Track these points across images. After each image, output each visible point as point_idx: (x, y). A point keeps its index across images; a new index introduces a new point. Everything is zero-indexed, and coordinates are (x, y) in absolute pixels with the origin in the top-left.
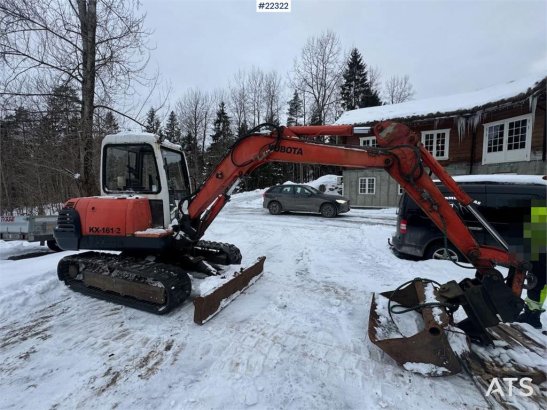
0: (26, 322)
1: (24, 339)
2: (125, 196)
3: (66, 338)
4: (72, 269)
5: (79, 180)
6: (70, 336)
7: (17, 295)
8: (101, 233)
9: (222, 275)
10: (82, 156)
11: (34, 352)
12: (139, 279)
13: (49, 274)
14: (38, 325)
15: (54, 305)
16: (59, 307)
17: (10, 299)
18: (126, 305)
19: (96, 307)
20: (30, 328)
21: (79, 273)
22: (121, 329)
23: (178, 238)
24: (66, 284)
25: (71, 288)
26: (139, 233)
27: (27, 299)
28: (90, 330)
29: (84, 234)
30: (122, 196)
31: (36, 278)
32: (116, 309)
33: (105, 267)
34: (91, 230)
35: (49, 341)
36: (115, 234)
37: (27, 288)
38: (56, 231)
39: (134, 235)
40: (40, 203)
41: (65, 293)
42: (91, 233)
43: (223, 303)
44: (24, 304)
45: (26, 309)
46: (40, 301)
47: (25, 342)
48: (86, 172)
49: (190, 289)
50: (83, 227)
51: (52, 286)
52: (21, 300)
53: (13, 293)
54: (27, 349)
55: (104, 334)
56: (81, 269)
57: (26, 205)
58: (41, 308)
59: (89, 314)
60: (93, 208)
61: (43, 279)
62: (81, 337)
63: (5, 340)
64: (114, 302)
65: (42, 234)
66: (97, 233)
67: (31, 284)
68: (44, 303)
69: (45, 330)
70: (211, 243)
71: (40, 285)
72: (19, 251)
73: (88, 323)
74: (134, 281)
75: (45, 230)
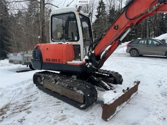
0: (21, 103)
1: (21, 111)
2: (62, 42)
3: (37, 115)
4: (39, 79)
5: (40, 39)
6: (39, 114)
7: (18, 89)
8: (51, 62)
9: (114, 90)
10: (41, 27)
11: (24, 119)
12: (69, 87)
13: (30, 80)
14: (25, 105)
15: (32, 95)
16: (34, 96)
17: (15, 90)
18: (63, 101)
19: (49, 100)
20: (23, 106)
21: (42, 81)
22: (62, 114)
23: (88, 66)
24: (37, 86)
25: (39, 88)
26: (69, 62)
27: (22, 91)
28: (47, 112)
29: (43, 62)
30: (60, 43)
31: (25, 81)
32: (58, 102)
33: (53, 79)
34: (47, 60)
35: (30, 115)
36: (57, 62)
37: (22, 86)
38: (32, 60)
39: (66, 63)
40: (26, 50)
41: (36, 90)
42: (47, 62)
43: (118, 109)
44: (21, 93)
45: (22, 96)
46: (27, 93)
47: (21, 113)
48: (43, 35)
49: (97, 97)
50: (43, 58)
51: (31, 86)
52: (19, 91)
53: (17, 88)
54: (21, 117)
55: (54, 116)
56: (42, 79)
57: (22, 51)
58: (27, 96)
59: (46, 103)
60: (47, 49)
61: (28, 82)
62: (44, 116)
63: (14, 110)
64: (57, 98)
65: (27, 62)
66: (49, 62)
67: (23, 84)
68: (28, 94)
69: (29, 108)
70: (104, 71)
71: (26, 85)
72: (19, 69)
73: (46, 108)
74: (67, 88)
75: (28, 60)
